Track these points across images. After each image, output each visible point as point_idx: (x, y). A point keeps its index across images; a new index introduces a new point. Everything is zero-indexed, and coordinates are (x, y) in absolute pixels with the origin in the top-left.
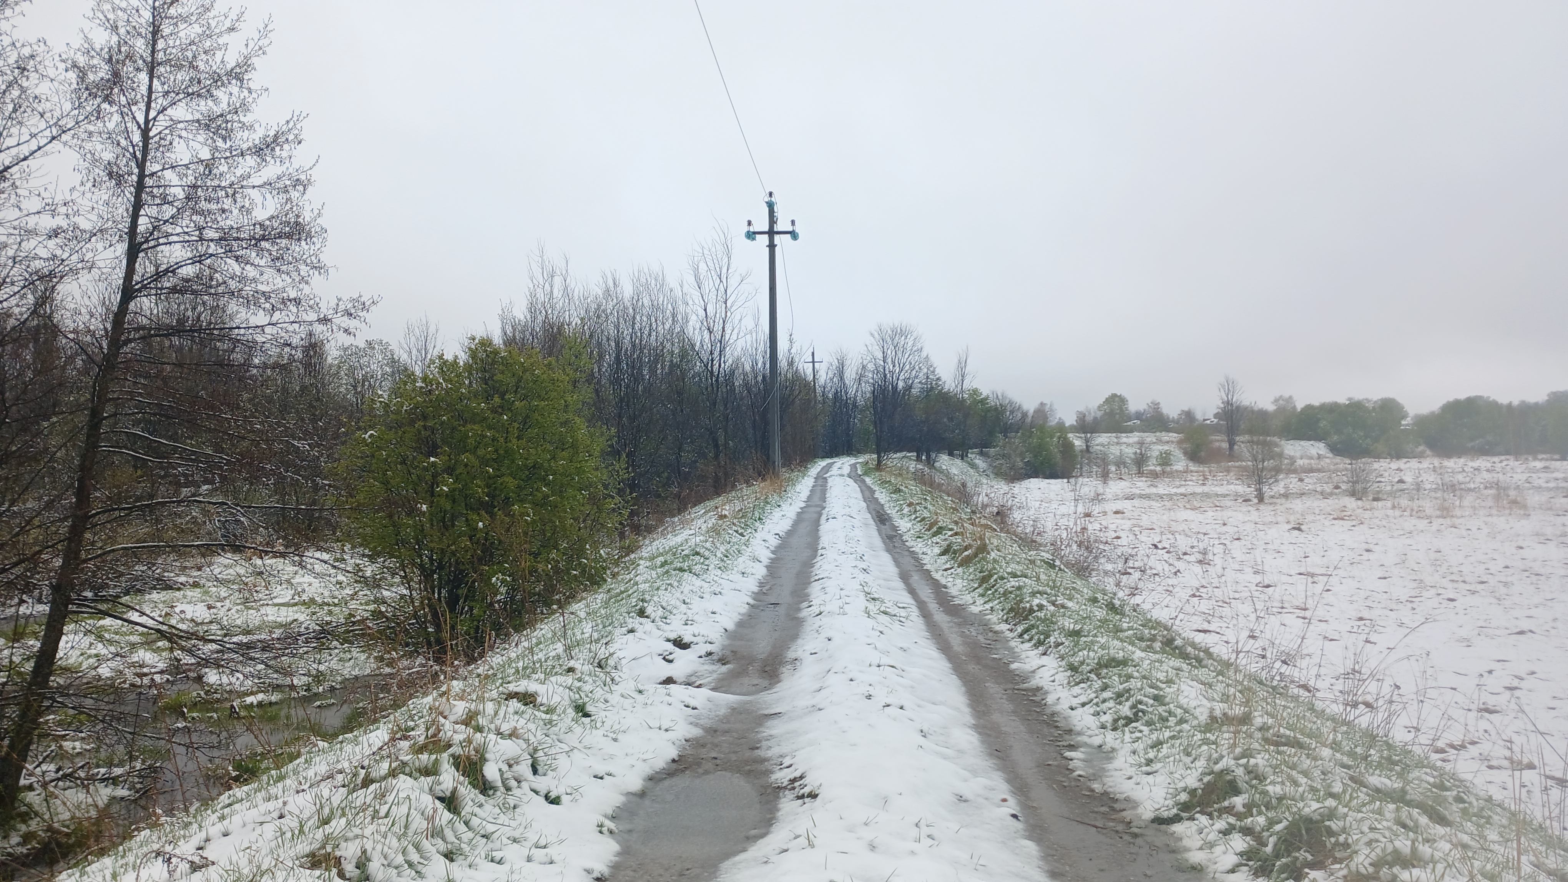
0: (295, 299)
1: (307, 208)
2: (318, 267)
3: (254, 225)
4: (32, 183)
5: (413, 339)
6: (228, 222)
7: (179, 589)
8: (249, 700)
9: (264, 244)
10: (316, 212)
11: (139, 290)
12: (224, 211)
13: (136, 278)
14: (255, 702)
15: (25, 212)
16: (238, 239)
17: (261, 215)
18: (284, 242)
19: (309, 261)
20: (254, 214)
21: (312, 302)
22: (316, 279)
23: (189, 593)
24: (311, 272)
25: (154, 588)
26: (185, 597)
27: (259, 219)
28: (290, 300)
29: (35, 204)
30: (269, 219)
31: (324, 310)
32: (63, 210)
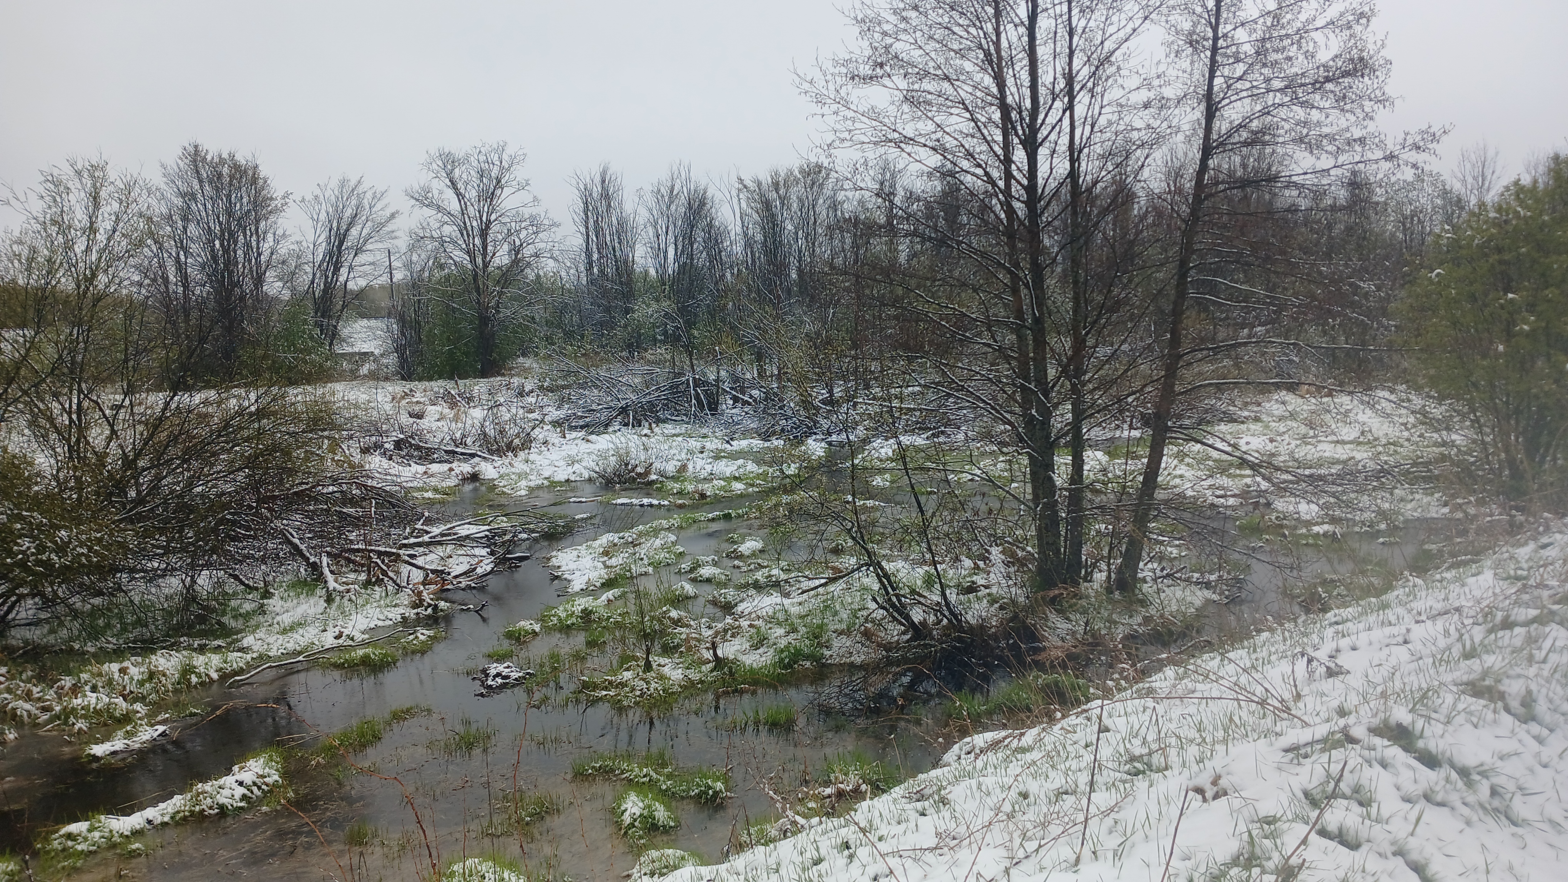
0: (1360, 139)
1: (1371, 40)
2: (1383, 101)
3: (1318, 68)
4: (1133, 62)
5: (1468, 166)
6: (1294, 70)
7: (1243, 422)
8: (1316, 529)
9: (1329, 86)
10: (1379, 43)
11: (1217, 147)
12: (1289, 59)
13: (1215, 136)
14: (1321, 532)
15: (1127, 90)
16: (1302, 85)
17: (1324, 56)
18: (1347, 81)
19: (1373, 96)
20: (1318, 56)
21: (1377, 140)
22: (1382, 114)
23: (1252, 427)
24: (1376, 106)
25: (1221, 420)
26: (1248, 430)
27: (1323, 61)
28: (1355, 140)
29: (1135, 82)
30: (1333, 60)
31: (1390, 147)
32: (1156, 83)
